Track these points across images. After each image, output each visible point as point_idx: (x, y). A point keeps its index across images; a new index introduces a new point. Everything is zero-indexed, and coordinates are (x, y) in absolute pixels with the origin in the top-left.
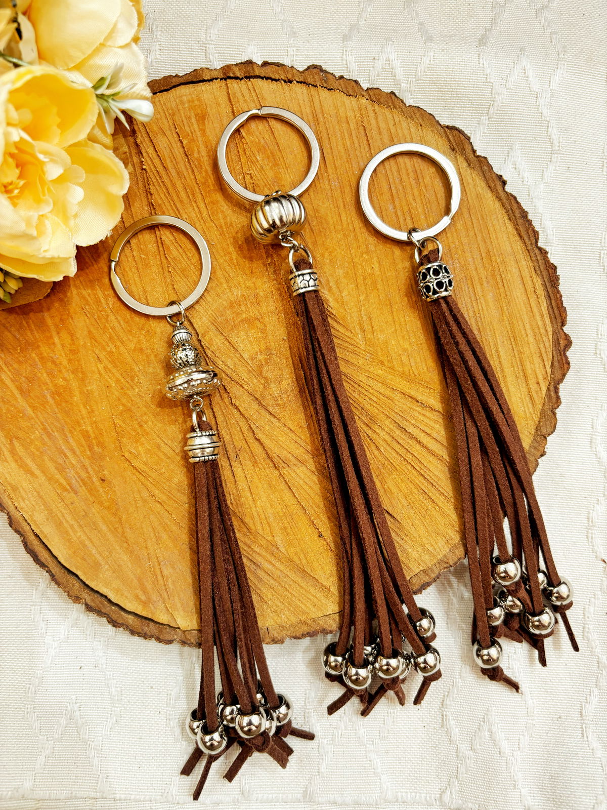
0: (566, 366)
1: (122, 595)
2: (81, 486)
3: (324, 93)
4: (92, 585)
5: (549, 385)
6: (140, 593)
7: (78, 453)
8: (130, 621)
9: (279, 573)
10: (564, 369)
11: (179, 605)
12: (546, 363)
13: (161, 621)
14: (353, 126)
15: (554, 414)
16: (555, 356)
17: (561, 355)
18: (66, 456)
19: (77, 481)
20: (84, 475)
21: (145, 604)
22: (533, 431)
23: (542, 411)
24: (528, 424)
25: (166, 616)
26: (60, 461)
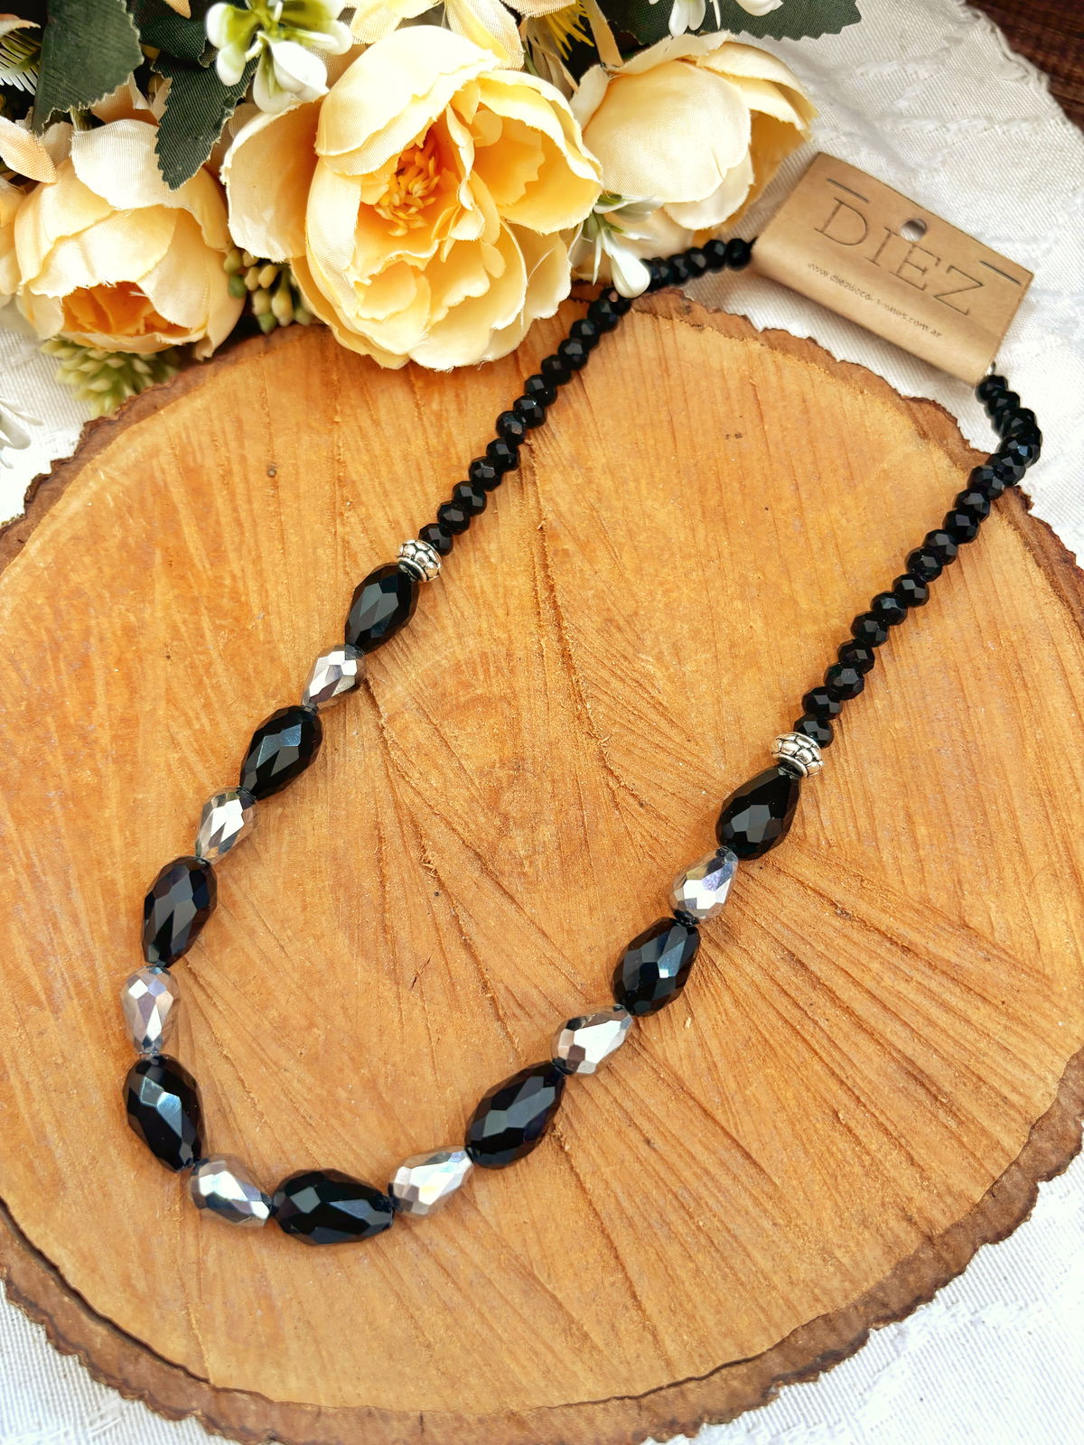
1: (94, 1270)
2: (71, 998)
3: (684, 332)
4: (32, 1234)
6: (135, 1270)
7: (84, 924)
8: (98, 1342)
9: (470, 1272)
11: (220, 1319)
13: (168, 1356)
19: (65, 984)
21: (141, 1302)
25: (184, 1342)
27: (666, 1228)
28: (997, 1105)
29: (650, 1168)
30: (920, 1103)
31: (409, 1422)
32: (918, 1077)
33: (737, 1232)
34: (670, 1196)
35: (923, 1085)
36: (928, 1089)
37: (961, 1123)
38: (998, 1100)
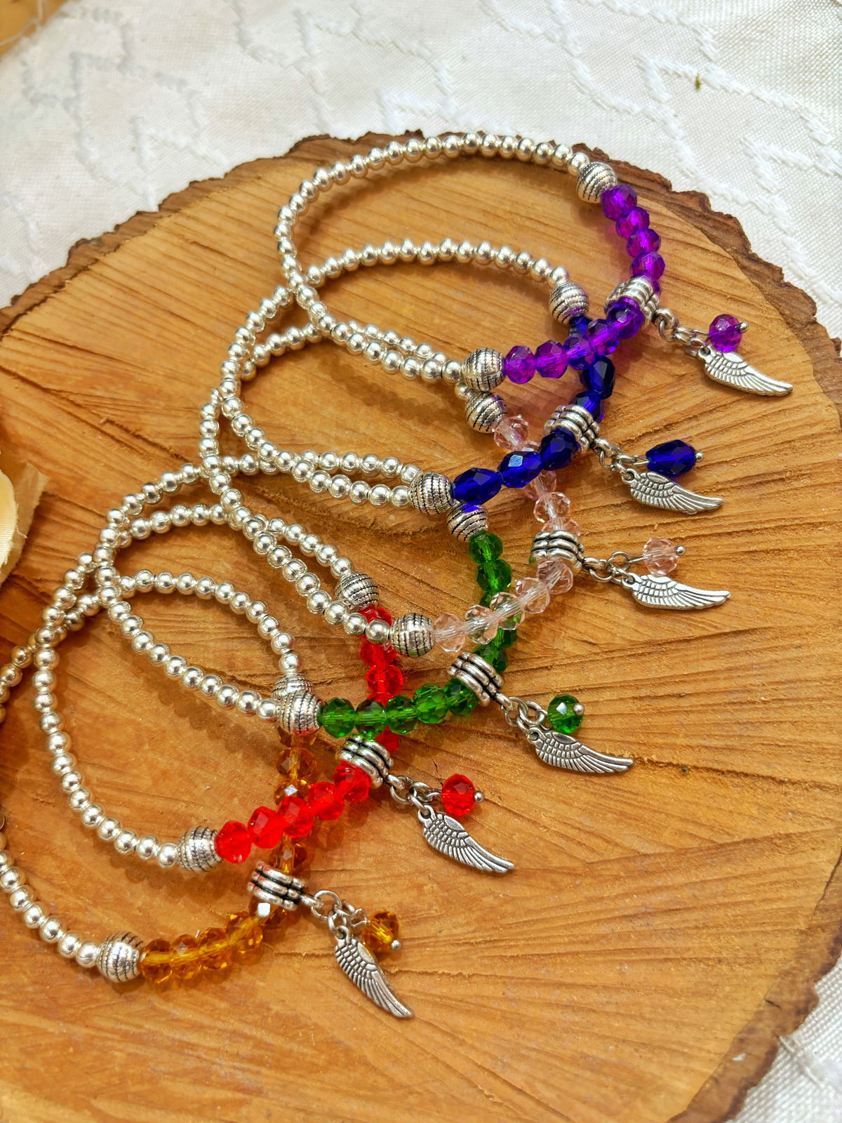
0: (730, 222)
3: (113, 259)
5: (738, 263)
7: (207, 1021)
9: (687, 893)
10: (733, 228)
12: (702, 245)
14: (179, 254)
15: (788, 285)
16: (704, 227)
17: (708, 219)
18: (193, 1046)
19: (243, 1070)
20: (245, 1049)
22: (789, 333)
23: (770, 298)
24: (770, 332)
26: (191, 1064)
27: (749, 726)
28: (813, 444)
29: (699, 708)
30: (778, 492)
31: (766, 1014)
32: (760, 481)
33: (784, 678)
34: (729, 707)
35: (768, 482)
36: (773, 481)
37: (810, 476)
38: (810, 441)
